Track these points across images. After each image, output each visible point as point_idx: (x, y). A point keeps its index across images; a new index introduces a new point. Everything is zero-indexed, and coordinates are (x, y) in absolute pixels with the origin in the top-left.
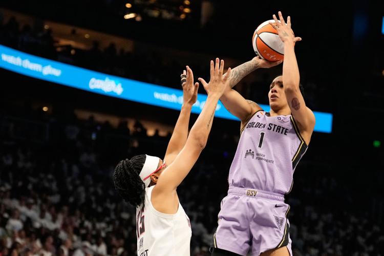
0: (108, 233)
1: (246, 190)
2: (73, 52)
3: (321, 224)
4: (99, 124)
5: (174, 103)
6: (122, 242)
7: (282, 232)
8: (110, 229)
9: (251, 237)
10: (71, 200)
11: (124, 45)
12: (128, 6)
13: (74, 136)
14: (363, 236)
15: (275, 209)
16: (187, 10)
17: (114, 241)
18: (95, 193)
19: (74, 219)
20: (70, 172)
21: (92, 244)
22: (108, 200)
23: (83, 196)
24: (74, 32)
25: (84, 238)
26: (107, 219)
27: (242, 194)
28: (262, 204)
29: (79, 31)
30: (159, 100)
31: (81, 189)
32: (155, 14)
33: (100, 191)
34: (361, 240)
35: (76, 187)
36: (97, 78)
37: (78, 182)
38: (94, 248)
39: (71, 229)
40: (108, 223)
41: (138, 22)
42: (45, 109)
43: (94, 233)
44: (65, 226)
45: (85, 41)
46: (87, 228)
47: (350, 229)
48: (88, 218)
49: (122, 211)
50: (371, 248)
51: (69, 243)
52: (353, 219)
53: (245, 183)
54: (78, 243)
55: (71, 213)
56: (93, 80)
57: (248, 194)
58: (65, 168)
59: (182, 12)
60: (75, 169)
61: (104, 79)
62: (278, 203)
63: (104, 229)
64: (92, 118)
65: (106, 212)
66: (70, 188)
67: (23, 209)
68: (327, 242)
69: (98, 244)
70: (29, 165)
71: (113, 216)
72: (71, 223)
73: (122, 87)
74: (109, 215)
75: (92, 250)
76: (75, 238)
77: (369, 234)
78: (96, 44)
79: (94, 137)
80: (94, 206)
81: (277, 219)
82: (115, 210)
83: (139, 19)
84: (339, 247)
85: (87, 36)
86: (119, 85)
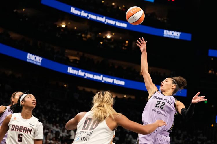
2: (77, 62)
3: (182, 135)
11: (99, 59)
24: (78, 54)
29: (80, 53)
32: (112, 46)
42: (65, 86)
59: (124, 46)
64: (84, 89)
67: (55, 128)
70: (58, 110)
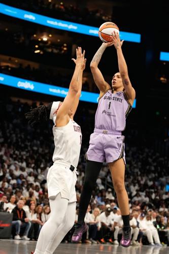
0: (27, 157)
1: (102, 131)
4: (22, 104)
5: (59, 94)
6: (34, 161)
7: (120, 151)
8: (28, 154)
9: (104, 153)
10: (9, 140)
11: (35, 65)
12: (37, 46)
13: (10, 110)
14: (151, 158)
15: (117, 139)
16: (65, 49)
17: (30, 161)
18: (21, 138)
19: (10, 150)
20: (8, 127)
21: (19, 162)
22: (27, 141)
23: (15, 139)
25: (15, 159)
26: (27, 150)
27: (100, 133)
28: (110, 137)
29: (13, 58)
30: (52, 92)
31: (14, 135)
32: (50, 50)
33: (23, 136)
34: (150, 160)
35: (11, 134)
36: (21, 82)
37: (12, 132)
38: (20, 164)
39: (8, 155)
40: (27, 152)
41: (42, 55)
43: (20, 157)
44: (6, 154)
45: (16, 64)
46: (16, 155)
47: (145, 155)
48: (17, 150)
49: (33, 146)
50: (155, 164)
51: (8, 161)
52: (147, 150)
53: (101, 127)
54: (12, 162)
55: (9, 147)
56: (19, 82)
57: (103, 133)
58: (6, 125)
59: (63, 50)
60: (11, 126)
61: (25, 82)
62: (118, 136)
63: (25, 155)
65: (26, 147)
66: (8, 135)
68: (134, 161)
69: (22, 162)
71: (29, 148)
72: (9, 152)
73: (34, 86)
74: (27, 148)
75: (19, 165)
76: (11, 159)
77: (154, 157)
78: (21, 65)
79: (20, 110)
80: (20, 143)
81: (118, 144)
82: (31, 145)
83: (42, 53)
84: (139, 164)
85: (16, 61)
86: (32, 85)
